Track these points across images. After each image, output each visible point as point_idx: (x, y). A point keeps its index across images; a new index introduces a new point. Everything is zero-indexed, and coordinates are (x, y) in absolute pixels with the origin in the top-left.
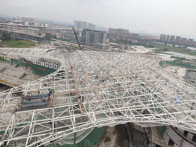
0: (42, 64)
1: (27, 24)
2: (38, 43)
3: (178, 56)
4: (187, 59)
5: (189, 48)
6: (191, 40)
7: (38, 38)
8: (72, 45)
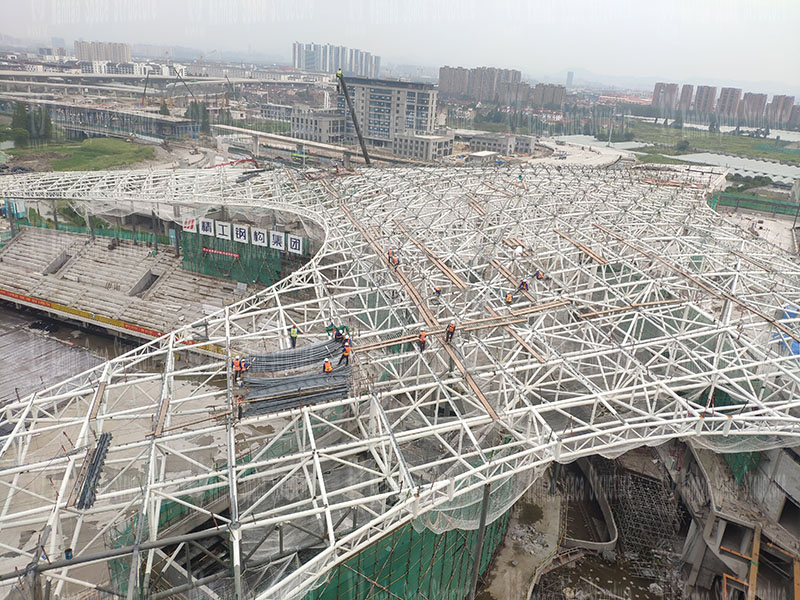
0: (219, 230)
1: (100, 69)
2: (165, 146)
3: (737, 172)
4: (774, 180)
5: (778, 137)
6: (783, 102)
7: (160, 125)
8: (304, 148)
